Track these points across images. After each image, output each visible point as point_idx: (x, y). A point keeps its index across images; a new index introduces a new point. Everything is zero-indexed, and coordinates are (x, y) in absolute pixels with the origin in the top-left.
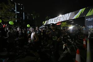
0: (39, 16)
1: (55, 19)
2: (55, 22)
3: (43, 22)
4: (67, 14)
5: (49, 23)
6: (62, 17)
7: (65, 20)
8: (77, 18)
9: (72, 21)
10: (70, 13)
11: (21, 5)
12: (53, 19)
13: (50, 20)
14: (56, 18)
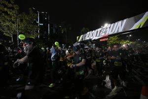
0: (70, 29)
1: (97, 32)
2: (96, 36)
3: (78, 37)
4: (120, 22)
5: (87, 38)
6: (110, 28)
7: (116, 32)
8: (139, 29)
9: (128, 34)
10: (125, 21)
11: (45, 13)
12: (94, 31)
13: (88, 33)
14: (99, 30)
